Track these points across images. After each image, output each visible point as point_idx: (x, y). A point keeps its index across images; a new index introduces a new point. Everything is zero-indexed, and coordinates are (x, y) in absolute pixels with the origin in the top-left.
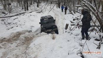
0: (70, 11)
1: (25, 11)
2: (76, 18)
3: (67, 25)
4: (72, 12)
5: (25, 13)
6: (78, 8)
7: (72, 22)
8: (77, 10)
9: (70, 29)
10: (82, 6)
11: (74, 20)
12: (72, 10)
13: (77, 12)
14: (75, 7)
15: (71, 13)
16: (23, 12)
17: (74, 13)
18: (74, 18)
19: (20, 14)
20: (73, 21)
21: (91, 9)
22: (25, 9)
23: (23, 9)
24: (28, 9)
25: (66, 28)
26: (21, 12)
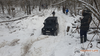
0: (71, 14)
1: (28, 15)
2: (77, 20)
3: (69, 28)
4: (74, 14)
5: (27, 17)
6: (79, 11)
7: (73, 25)
8: (78, 12)
9: (72, 31)
10: (83, 9)
11: (75, 22)
12: (73, 13)
13: (78, 14)
14: (76, 10)
15: (73, 16)
16: (25, 16)
17: (76, 15)
18: (75, 21)
19: (23, 18)
20: (75, 24)
21: (92, 11)
22: (28, 13)
23: (25, 13)
24: (30, 13)
25: (68, 30)
26: (24, 16)
